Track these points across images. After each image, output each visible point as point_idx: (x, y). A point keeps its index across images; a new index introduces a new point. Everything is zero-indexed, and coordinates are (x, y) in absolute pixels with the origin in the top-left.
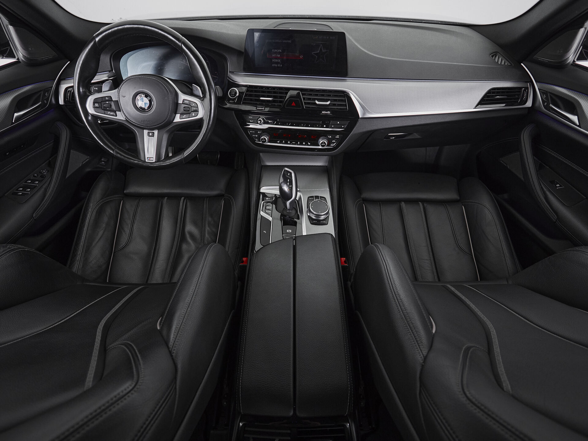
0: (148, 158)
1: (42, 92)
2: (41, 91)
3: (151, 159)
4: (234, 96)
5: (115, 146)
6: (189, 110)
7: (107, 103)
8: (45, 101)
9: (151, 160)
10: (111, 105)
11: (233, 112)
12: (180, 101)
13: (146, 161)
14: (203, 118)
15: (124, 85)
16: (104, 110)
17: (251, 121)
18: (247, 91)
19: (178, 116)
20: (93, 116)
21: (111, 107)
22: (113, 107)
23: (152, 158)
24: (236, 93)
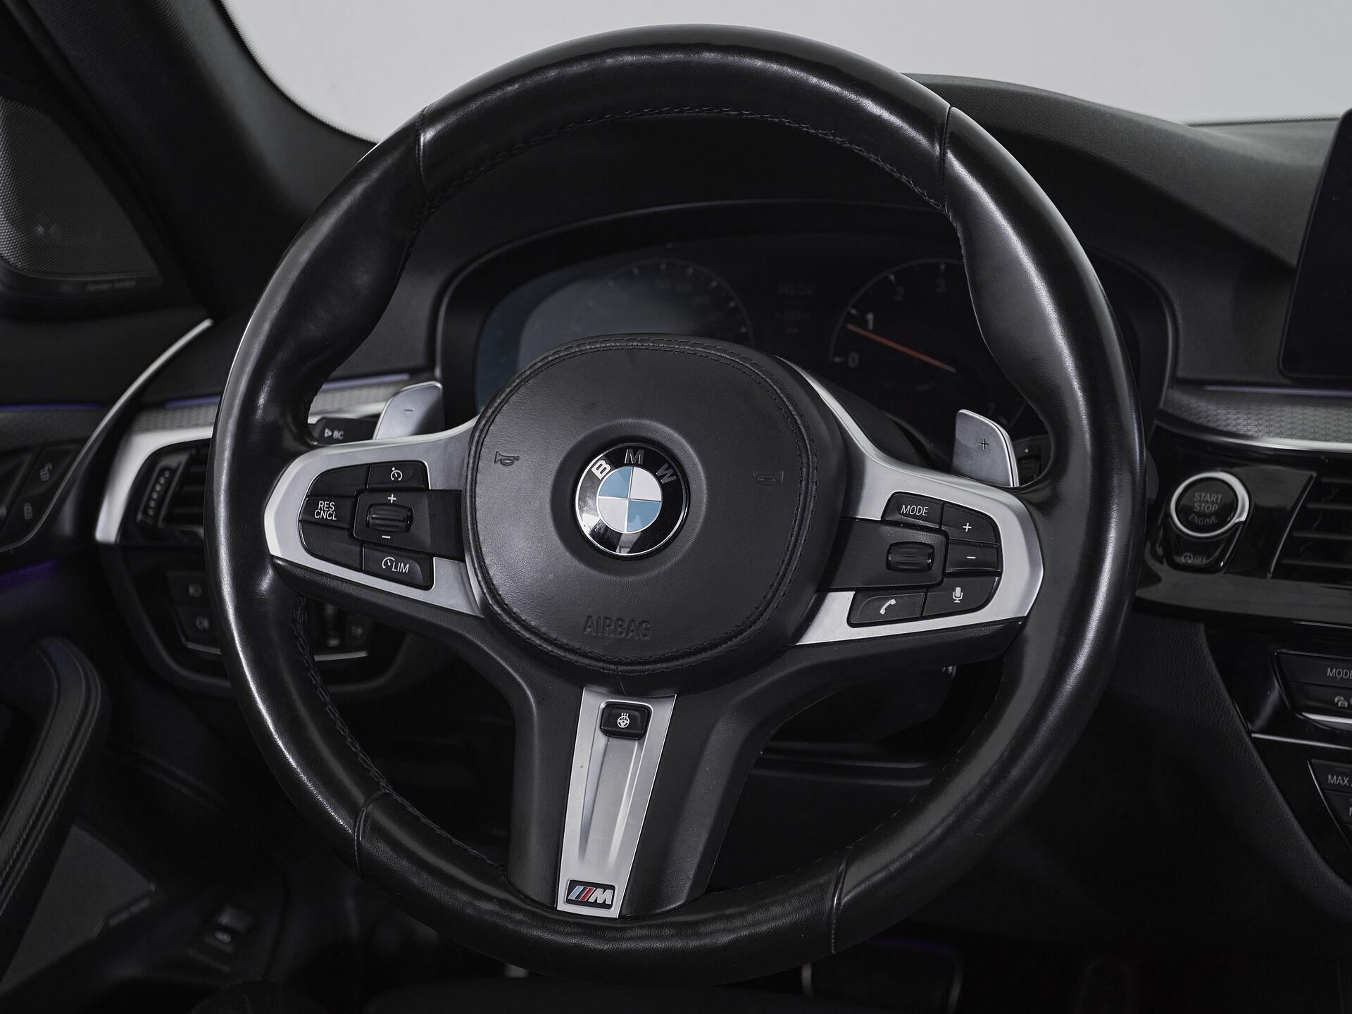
0: (573, 884)
1: (28, 458)
2: (24, 450)
3: (599, 896)
4: (1213, 520)
5: (369, 786)
6: (929, 566)
7: (388, 504)
8: (28, 510)
9: (595, 904)
10: (411, 518)
11: (1202, 628)
12: (872, 508)
13: (562, 906)
14: (1025, 619)
15: (522, 390)
16: (362, 543)
17: (1340, 701)
18: (1317, 491)
19: (839, 603)
20: (288, 574)
21: (408, 528)
22: (423, 530)
23: (605, 887)
24: (1231, 505)
